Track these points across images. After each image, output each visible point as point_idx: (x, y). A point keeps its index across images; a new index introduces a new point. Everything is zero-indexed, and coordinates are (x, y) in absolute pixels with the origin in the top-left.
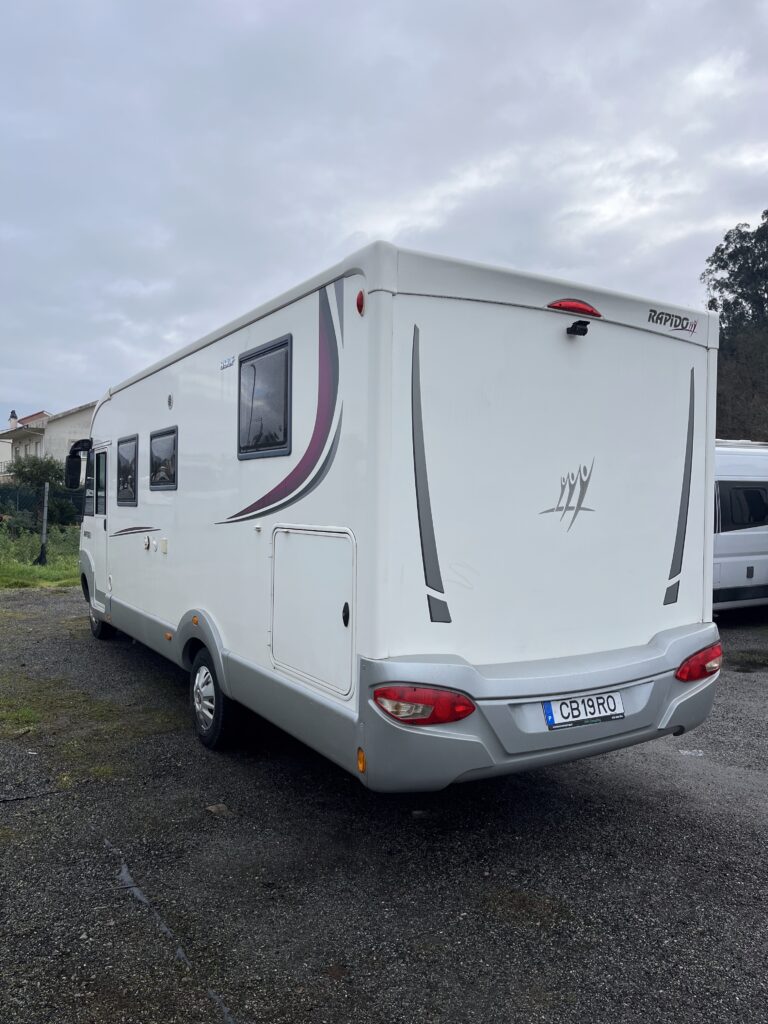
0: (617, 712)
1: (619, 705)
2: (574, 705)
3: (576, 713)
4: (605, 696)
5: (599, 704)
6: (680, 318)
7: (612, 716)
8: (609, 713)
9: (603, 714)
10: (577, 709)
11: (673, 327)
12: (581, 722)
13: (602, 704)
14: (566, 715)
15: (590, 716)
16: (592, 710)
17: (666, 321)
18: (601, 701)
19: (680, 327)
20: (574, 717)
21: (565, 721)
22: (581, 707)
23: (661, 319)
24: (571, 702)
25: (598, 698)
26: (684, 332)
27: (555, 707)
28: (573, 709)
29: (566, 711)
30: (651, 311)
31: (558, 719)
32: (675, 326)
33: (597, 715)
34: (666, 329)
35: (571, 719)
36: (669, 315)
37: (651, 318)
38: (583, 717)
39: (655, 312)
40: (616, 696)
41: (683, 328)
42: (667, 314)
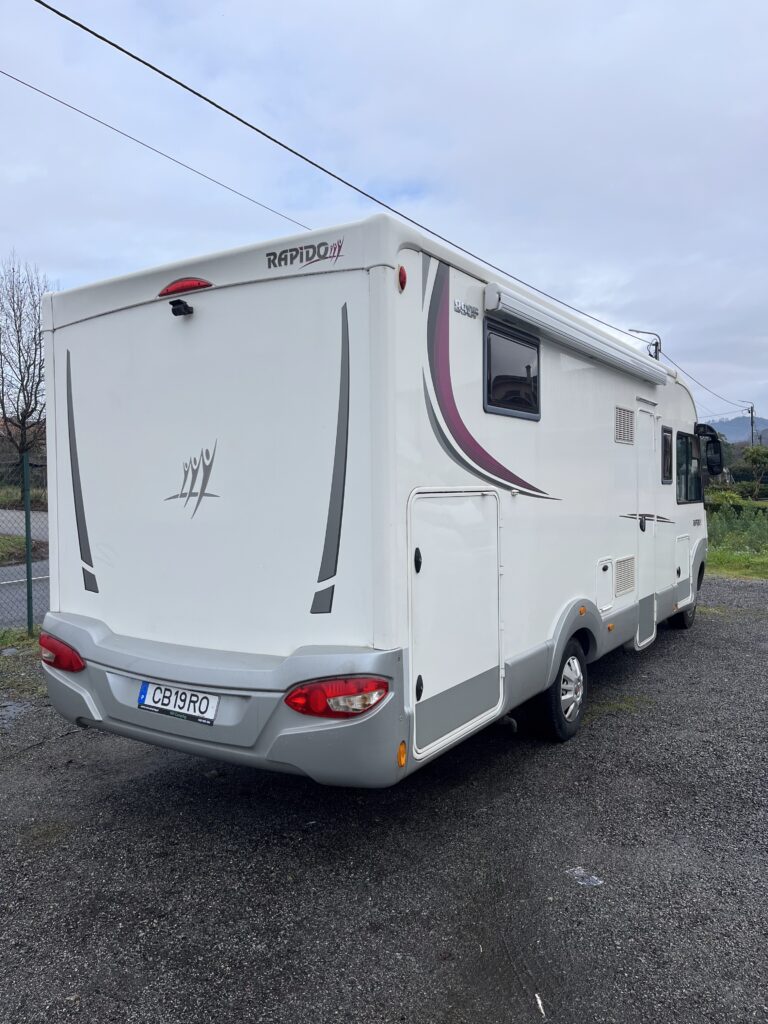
0: (206, 716)
1: (211, 709)
2: (168, 694)
3: (166, 701)
4: (201, 696)
5: (191, 701)
6: (312, 247)
7: (198, 717)
8: (197, 714)
9: (191, 712)
10: (169, 698)
11: (305, 262)
12: (167, 712)
13: (195, 702)
14: (156, 700)
15: (177, 709)
16: (181, 704)
17: (293, 258)
18: (194, 699)
19: (316, 258)
20: (163, 704)
21: (154, 704)
22: (173, 698)
23: (285, 259)
24: (166, 690)
25: (192, 695)
26: (322, 262)
27: (151, 689)
28: (164, 697)
29: (159, 695)
30: (268, 255)
31: (149, 701)
32: (307, 260)
33: (184, 711)
34: (296, 267)
35: (159, 705)
36: (295, 250)
37: (271, 263)
38: (170, 707)
39: (274, 254)
40: (214, 700)
41: (324, 257)
42: (291, 250)
